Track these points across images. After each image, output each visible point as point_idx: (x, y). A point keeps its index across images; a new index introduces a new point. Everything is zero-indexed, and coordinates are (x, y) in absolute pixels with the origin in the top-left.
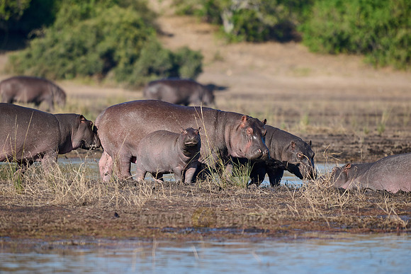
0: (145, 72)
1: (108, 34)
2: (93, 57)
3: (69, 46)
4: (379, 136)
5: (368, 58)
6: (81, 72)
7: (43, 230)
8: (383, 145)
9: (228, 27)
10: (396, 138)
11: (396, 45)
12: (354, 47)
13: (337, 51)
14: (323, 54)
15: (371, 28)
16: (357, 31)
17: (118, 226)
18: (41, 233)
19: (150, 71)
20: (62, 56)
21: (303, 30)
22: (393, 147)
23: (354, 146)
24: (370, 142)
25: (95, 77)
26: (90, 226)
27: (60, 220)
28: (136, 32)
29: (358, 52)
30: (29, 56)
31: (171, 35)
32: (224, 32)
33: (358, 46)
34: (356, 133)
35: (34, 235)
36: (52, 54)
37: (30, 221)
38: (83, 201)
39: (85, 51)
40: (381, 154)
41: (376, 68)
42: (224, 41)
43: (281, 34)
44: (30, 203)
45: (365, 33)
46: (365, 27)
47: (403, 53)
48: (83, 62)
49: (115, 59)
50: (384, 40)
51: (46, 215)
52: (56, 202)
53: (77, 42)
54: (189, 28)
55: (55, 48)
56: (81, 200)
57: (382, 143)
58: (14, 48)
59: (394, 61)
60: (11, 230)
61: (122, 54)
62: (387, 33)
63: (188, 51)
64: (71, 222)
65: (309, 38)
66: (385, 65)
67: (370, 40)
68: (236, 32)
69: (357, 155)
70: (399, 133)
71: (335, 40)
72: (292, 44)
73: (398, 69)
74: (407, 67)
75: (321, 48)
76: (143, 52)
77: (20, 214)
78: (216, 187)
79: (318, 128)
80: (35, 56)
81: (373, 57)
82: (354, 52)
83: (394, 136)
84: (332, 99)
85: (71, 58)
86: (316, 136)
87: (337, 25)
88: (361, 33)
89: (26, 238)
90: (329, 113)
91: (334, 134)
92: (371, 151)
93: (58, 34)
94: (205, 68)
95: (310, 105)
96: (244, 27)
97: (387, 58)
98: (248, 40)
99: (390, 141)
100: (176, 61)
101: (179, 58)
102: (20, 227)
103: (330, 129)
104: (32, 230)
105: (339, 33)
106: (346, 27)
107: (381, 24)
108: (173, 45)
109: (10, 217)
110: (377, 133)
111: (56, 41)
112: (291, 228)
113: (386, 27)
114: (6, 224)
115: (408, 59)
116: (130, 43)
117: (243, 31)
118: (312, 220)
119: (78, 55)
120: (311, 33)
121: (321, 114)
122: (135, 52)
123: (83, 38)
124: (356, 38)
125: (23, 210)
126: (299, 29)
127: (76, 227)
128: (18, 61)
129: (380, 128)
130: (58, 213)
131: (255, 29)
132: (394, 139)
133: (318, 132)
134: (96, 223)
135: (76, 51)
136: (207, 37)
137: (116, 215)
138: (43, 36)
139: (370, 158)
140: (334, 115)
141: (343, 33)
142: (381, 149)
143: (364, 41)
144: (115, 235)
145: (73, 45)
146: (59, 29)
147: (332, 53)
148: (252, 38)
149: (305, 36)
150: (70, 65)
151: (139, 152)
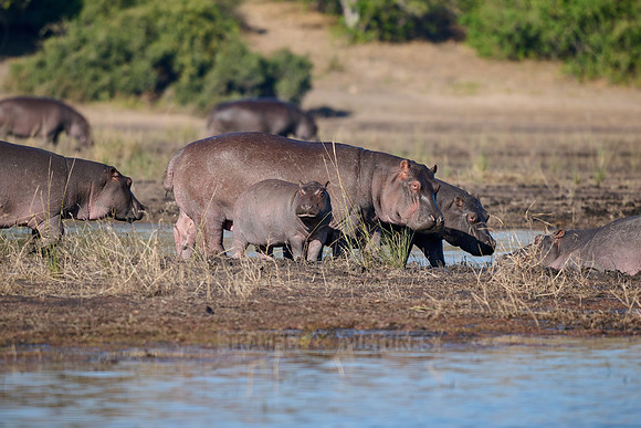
0: (223, 88)
1: (165, 29)
2: (142, 66)
3: (104, 49)
4: (598, 187)
5: (569, 67)
6: (123, 89)
7: (100, 334)
8: (605, 202)
9: (351, 19)
10: (624, 190)
11: (612, 45)
12: (546, 49)
13: (521, 55)
14: (500, 60)
15: (573, 18)
16: (552, 23)
17: (214, 327)
18: (96, 339)
19: (230, 87)
20: (93, 64)
21: (468, 22)
22: (620, 205)
23: (560, 202)
24: (585, 196)
25: (145, 98)
26: (170, 328)
27: (123, 319)
28: (208, 26)
29: (554, 55)
30: (41, 65)
31: (262, 32)
32: (344, 26)
33: (553, 47)
34: (562, 183)
35: (85, 342)
36: (77, 61)
37: (77, 320)
38: (157, 289)
39: (128, 57)
40: (603, 215)
41: (582, 82)
42: (345, 41)
43: (433, 29)
44: (74, 292)
45: (564, 27)
46: (564, 17)
47: (624, 58)
48: (126, 74)
49: (176, 68)
50: (594, 38)
51: (101, 310)
52: (114, 291)
53: (115, 42)
54: (290, 19)
55: (82, 52)
56: (152, 288)
57: (603, 198)
58: (17, 53)
59: (610, 70)
60: (50, 334)
61: (186, 61)
62: (598, 27)
63: (289, 56)
64: (141, 321)
65: (476, 36)
66: (595, 76)
67: (572, 38)
68: (363, 26)
69: (566, 217)
70: (627, 183)
71: (517, 38)
72: (450, 45)
73: (615, 82)
74: (630, 79)
75: (495, 51)
76: (219, 58)
77: (61, 309)
78: (358, 266)
79: (501, 175)
80: (50, 64)
81: (578, 65)
82: (548, 57)
83: (621, 187)
84: (514, 129)
85: (106, 68)
86: (499, 187)
87: (521, 15)
88: (558, 27)
89: (73, 346)
90: (514, 152)
91: (527, 184)
92: (588, 211)
93: (86, 31)
94: (315, 83)
95: (483, 140)
96: (376, 18)
97: (599, 66)
98: (382, 39)
99: (615, 195)
100: (270, 71)
101: (275, 67)
102: (64, 329)
103: (520, 177)
104: (82, 334)
105: (524, 27)
106: (534, 17)
107: (589, 14)
108: (266, 47)
109: (46, 314)
110: (593, 182)
111: (84, 41)
112: (480, 330)
113: (596, 18)
114: (41, 325)
115: (631, 68)
116: (198, 43)
117: (374, 24)
118: (510, 316)
119: (118, 63)
120: (481, 28)
121: (501, 154)
122: (206, 57)
123: (125, 36)
124: (550, 35)
125: (64, 302)
126: (461, 21)
127: (150, 329)
128: (24, 73)
129: (597, 175)
130: (119, 308)
131: (393, 21)
132: (621, 191)
133: (501, 181)
134: (180, 323)
135: (114, 56)
136: (317, 34)
137: (209, 310)
138: (63, 33)
139: (586, 221)
140: (521, 154)
141: (529, 26)
142: (603, 207)
143: (563, 39)
144: (209, 341)
145: (110, 47)
146: (88, 23)
147: (513, 58)
148: (388, 36)
149: (470, 31)
150: (105, 79)
151: (238, 213)
